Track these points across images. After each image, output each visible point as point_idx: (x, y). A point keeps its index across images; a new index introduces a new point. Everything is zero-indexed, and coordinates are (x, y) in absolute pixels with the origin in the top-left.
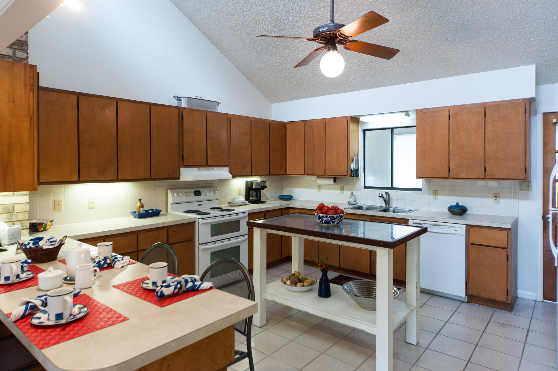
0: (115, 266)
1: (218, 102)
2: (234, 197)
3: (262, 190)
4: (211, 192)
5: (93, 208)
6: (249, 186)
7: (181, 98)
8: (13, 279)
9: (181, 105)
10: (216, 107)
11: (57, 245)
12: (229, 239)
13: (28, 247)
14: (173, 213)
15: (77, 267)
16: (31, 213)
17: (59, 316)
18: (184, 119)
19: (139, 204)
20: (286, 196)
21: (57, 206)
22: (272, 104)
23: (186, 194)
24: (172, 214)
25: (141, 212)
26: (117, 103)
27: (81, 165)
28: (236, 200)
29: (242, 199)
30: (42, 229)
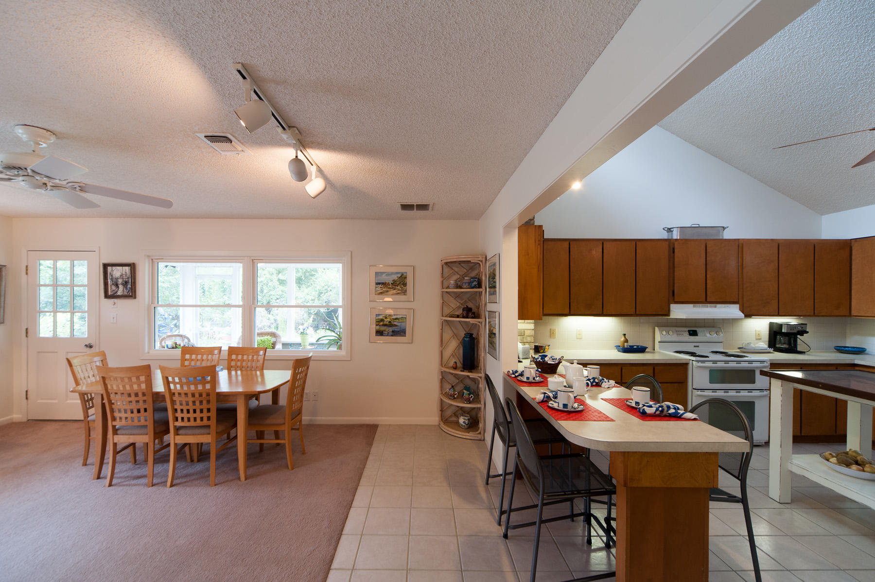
0: (603, 385)
1: (723, 227)
2: (748, 342)
3: (798, 336)
4: (712, 333)
5: (581, 339)
6: (775, 329)
7: (672, 230)
8: (531, 380)
9: (672, 237)
10: (721, 233)
11: (557, 362)
12: (738, 390)
13: (538, 360)
14: (662, 351)
15: (574, 378)
16: (535, 337)
17: (565, 406)
18: (676, 251)
19: (623, 339)
20: (851, 347)
21: (552, 334)
22: (823, 216)
23: (678, 333)
24: (659, 353)
25: (626, 347)
26: (603, 243)
27: (571, 300)
28: (752, 345)
29: (763, 345)
30: (542, 351)
